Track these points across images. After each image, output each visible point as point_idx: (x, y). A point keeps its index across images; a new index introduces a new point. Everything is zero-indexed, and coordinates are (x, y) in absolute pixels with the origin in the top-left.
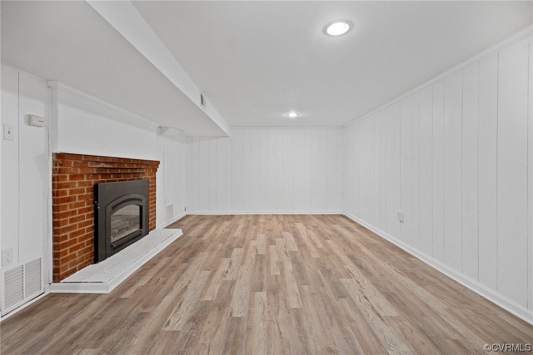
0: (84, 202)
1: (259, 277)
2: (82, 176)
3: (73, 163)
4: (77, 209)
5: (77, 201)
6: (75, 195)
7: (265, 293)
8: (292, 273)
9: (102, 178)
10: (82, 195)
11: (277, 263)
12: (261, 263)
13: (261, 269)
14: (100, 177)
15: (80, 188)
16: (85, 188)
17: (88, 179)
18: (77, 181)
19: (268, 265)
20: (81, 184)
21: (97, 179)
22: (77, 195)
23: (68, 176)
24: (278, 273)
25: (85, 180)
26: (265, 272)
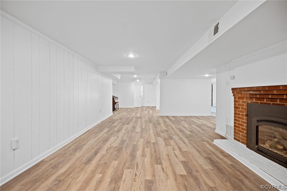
0: (244, 111)
1: (155, 147)
2: (243, 98)
3: (235, 92)
4: (241, 113)
5: (241, 109)
6: (240, 106)
7: (151, 142)
8: (138, 149)
9: (256, 100)
10: (243, 108)
11: (146, 155)
12: (156, 156)
13: (155, 151)
14: (254, 100)
15: (242, 104)
16: (245, 104)
17: (246, 100)
18: (241, 100)
19: (151, 154)
20: (242, 102)
21: (252, 100)
22: (241, 107)
23: (237, 97)
24: (146, 149)
25: (245, 100)
26: (153, 150)
